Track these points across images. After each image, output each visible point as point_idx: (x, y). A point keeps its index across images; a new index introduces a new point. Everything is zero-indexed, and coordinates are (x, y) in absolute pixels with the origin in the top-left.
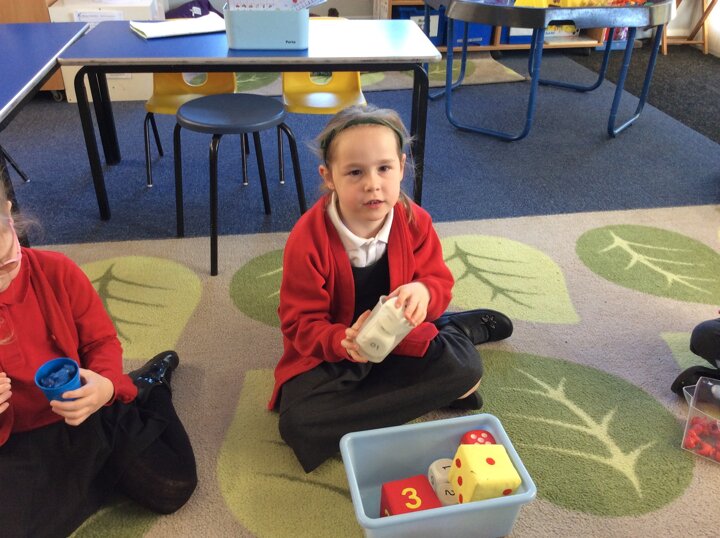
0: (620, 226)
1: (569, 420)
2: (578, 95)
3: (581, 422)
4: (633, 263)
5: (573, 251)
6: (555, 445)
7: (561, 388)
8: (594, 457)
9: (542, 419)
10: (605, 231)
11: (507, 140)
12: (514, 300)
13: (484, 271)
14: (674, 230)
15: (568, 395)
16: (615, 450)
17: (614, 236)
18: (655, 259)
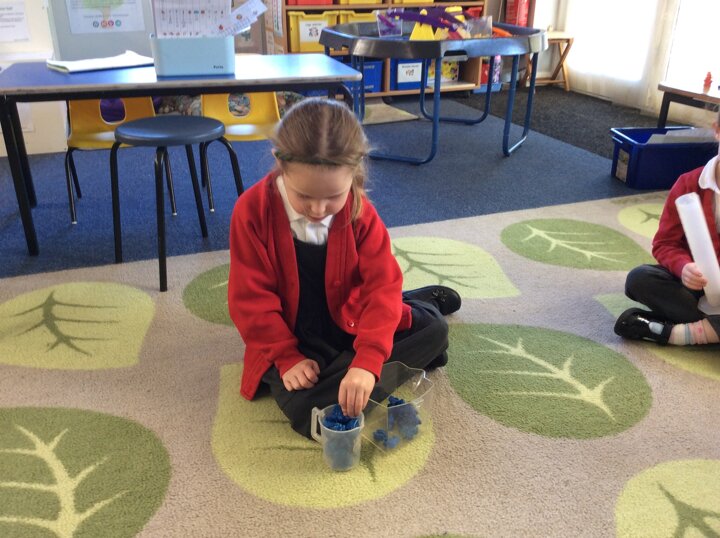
0: (534, 220)
1: (533, 370)
2: (468, 127)
3: (545, 370)
4: (553, 246)
5: (499, 242)
6: (528, 390)
7: (520, 346)
8: (565, 395)
9: (511, 372)
10: (522, 225)
11: (416, 164)
12: (460, 284)
13: (425, 264)
14: (581, 219)
15: (528, 350)
16: (581, 387)
17: (531, 228)
18: (571, 242)
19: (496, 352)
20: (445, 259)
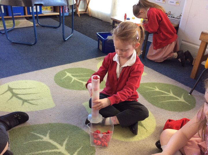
0: (68, 69)
2: (55, 29)
4: (73, 80)
5: (53, 80)
7: (48, 136)
9: (40, 152)
10: (63, 71)
11: (30, 45)
12: (31, 104)
13: (19, 94)
14: (85, 67)
15: (51, 138)
17: (66, 72)
18: (80, 78)
19: (37, 141)
20: (28, 91)
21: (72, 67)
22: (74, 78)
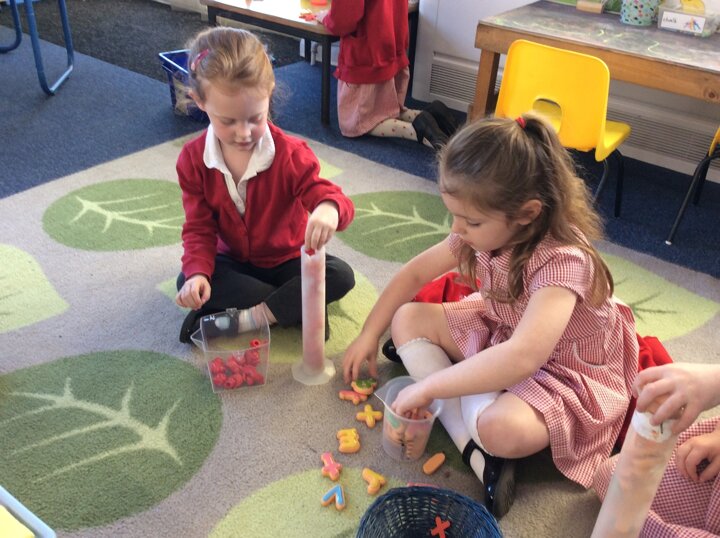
0: (84, 188)
3: (100, 418)
4: (108, 223)
5: (41, 231)
6: (77, 459)
7: (68, 391)
8: (123, 449)
9: (56, 438)
10: (70, 198)
14: (141, 176)
15: (78, 396)
16: (142, 429)
17: (81, 201)
18: (130, 212)
19: (36, 412)
21: (98, 181)
22: (111, 216)
